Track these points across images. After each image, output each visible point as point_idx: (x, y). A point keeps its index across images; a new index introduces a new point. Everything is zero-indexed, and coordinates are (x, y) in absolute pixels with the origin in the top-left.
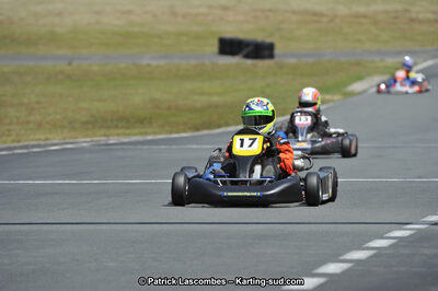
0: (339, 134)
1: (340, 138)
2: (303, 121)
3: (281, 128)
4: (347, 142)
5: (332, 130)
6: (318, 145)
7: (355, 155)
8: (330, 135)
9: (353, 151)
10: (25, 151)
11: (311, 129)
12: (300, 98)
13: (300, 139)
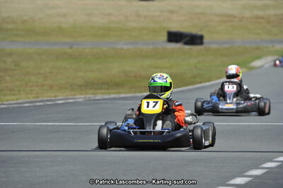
0: (257, 98)
1: (257, 101)
2: (230, 89)
3: (214, 93)
4: (262, 104)
5: (252, 95)
6: (241, 106)
7: (268, 114)
8: (250, 99)
9: (267, 111)
10: (41, 104)
11: (237, 94)
12: (227, 72)
13: (228, 102)
